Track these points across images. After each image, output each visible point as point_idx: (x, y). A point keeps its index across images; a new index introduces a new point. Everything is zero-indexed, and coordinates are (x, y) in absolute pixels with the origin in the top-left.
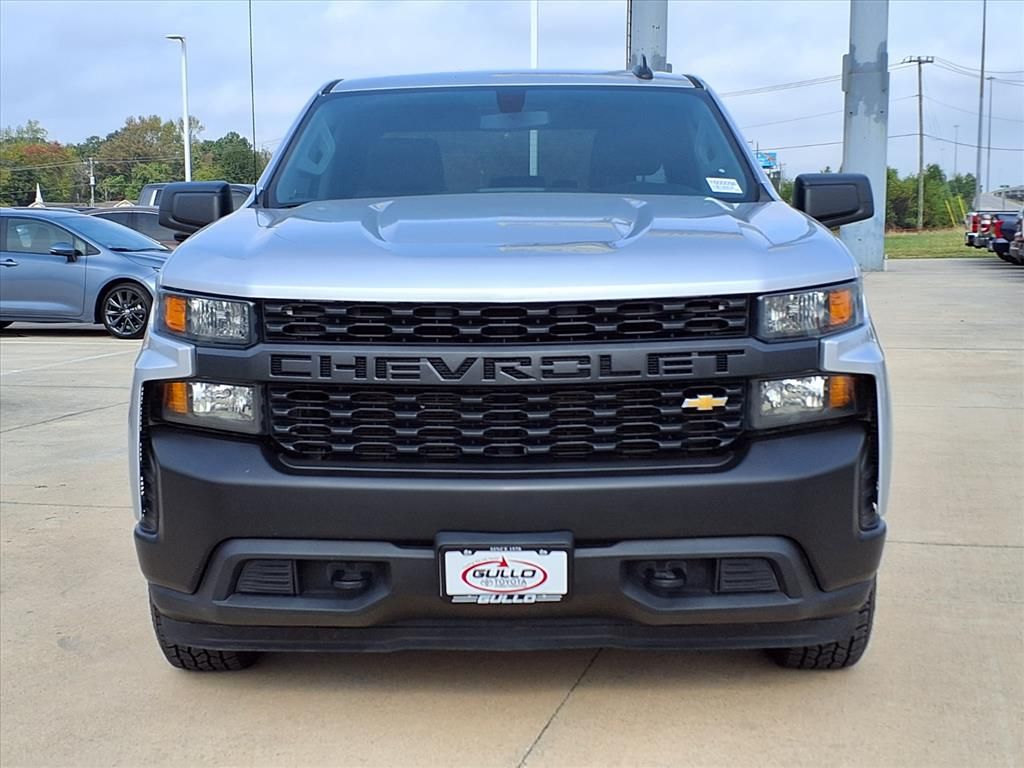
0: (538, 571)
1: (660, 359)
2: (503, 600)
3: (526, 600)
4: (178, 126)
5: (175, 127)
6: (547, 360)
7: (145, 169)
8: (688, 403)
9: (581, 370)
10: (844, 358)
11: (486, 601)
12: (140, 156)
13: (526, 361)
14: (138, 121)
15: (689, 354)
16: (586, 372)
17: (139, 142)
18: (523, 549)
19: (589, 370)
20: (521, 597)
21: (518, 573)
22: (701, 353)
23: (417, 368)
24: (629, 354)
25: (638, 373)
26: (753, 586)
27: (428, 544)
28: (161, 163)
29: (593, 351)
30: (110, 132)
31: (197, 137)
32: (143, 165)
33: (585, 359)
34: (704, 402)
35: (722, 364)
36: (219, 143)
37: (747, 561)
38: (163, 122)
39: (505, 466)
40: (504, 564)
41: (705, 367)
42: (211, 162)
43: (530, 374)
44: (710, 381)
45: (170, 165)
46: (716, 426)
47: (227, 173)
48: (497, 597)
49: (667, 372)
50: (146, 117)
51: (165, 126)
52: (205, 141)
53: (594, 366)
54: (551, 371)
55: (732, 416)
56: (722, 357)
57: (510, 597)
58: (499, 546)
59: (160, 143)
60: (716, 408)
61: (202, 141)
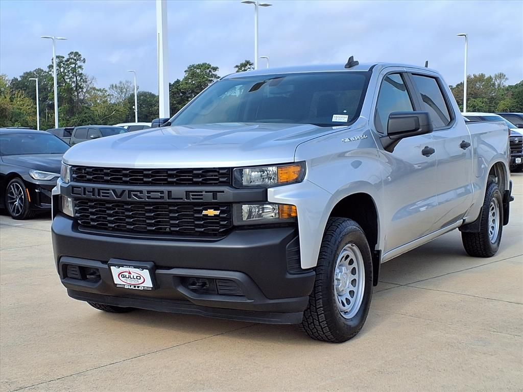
0: (142, 277)
1: (191, 193)
2: (132, 287)
3: (140, 289)
4: (494, 78)
5: (492, 79)
6: (149, 192)
7: (474, 101)
8: (205, 212)
9: (161, 196)
10: (277, 197)
11: (127, 287)
12: (472, 94)
13: (141, 192)
14: (473, 77)
15: (201, 192)
16: (162, 198)
17: (472, 87)
18: (134, 268)
19: (163, 197)
20: (138, 287)
21: (135, 277)
22: (206, 192)
23: (108, 193)
24: (179, 191)
25: (182, 199)
26: (232, 292)
27: (105, 262)
28: (483, 98)
29: (166, 189)
30: (458, 83)
31: (504, 84)
32: (474, 99)
33: (162, 192)
34: (211, 212)
35: (215, 197)
36: (516, 86)
37: (227, 281)
38: (487, 76)
39: (121, 233)
40: (130, 273)
41: (208, 198)
42: (511, 96)
43: (142, 197)
44: (211, 204)
45: (488, 99)
46: (218, 223)
47: (517, 102)
48: (130, 287)
49: (193, 199)
50: (477, 75)
51: (487, 79)
52: (509, 86)
53: (166, 195)
54: (150, 196)
55: (224, 219)
56: (215, 193)
57: (135, 287)
58: (126, 265)
59: (484, 87)
60: (215, 216)
61: (507, 86)
